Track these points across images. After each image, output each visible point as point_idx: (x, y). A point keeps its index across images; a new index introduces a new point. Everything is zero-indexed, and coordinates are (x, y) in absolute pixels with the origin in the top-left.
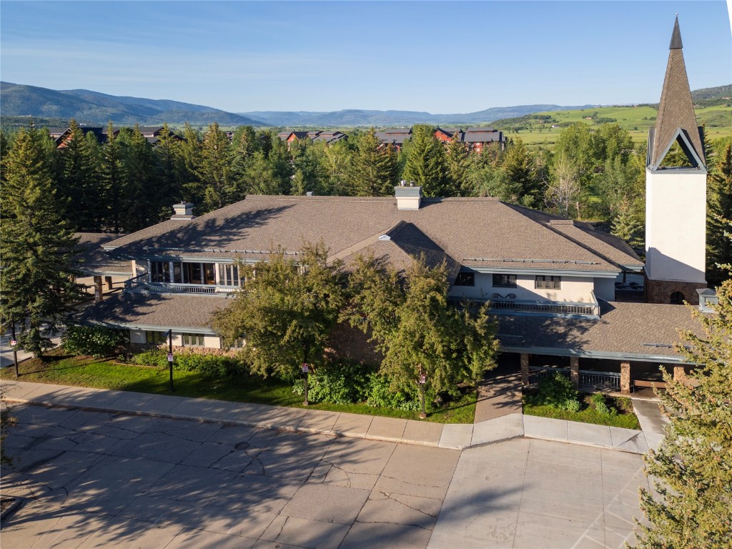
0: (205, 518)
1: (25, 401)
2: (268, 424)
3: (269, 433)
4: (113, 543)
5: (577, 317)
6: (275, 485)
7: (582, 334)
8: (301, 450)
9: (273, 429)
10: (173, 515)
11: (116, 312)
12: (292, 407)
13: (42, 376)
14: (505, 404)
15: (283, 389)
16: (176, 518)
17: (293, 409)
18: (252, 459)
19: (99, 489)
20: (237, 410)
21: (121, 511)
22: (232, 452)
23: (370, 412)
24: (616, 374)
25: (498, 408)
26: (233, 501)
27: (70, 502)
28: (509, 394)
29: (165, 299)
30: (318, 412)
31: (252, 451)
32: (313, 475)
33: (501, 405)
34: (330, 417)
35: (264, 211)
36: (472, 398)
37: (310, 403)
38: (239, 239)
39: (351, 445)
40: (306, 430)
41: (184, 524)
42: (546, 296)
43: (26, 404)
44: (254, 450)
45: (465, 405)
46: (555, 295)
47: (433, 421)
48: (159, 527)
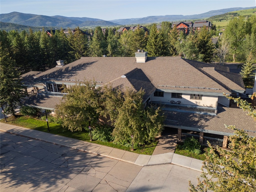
0: (41, 182)
1: (6, 131)
2: (75, 147)
3: (74, 151)
4: (11, 187)
5: (206, 114)
6: (69, 173)
7: (206, 122)
8: (83, 159)
9: (77, 149)
10: (32, 180)
11: (34, 102)
12: (86, 141)
13: (13, 122)
14: (168, 148)
15: (85, 134)
16: (32, 181)
17: (86, 142)
18: (65, 161)
19: (14, 166)
20: (67, 141)
21: (17, 176)
22: (60, 157)
23: (113, 146)
24: (221, 140)
25: (164, 149)
26: (52, 177)
27: (4, 170)
28: (171, 143)
29: (49, 98)
30: (94, 144)
31: (66, 158)
32: (84, 170)
33: (166, 148)
34: (98, 147)
35: (86, 64)
36: (155, 144)
37: (93, 140)
38: (75, 75)
39: (101, 159)
40: (87, 151)
41: (34, 184)
42: (195, 103)
43: (6, 132)
44: (67, 157)
45: (151, 147)
46: (200, 103)
47: (136, 152)
48: (26, 184)
